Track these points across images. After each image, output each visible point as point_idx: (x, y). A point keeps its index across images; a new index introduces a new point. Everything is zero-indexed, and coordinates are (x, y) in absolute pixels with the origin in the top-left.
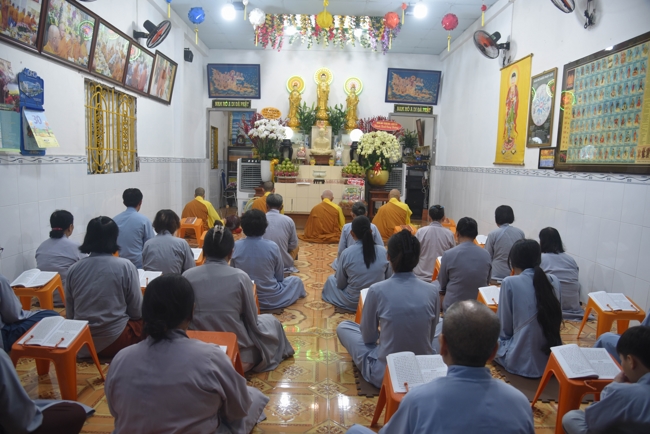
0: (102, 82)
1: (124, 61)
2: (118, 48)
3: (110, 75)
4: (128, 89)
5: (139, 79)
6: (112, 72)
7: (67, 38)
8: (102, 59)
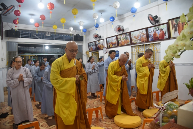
0: (138, 45)
1: (145, 35)
2: (140, 34)
3: (140, 42)
4: (152, 42)
5: (158, 36)
6: (141, 41)
7: (123, 41)
8: (135, 39)
